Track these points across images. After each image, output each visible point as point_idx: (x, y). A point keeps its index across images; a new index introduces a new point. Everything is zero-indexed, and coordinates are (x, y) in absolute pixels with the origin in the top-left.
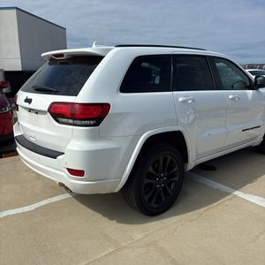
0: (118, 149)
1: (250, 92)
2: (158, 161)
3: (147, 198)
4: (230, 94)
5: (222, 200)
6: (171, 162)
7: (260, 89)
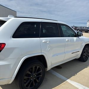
1: (75, 38)
2: (32, 68)
4: (67, 39)
5: (61, 84)
7: (79, 37)
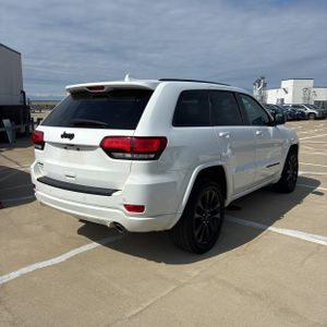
0: (175, 183)
3: (196, 233)
6: (215, 198)
